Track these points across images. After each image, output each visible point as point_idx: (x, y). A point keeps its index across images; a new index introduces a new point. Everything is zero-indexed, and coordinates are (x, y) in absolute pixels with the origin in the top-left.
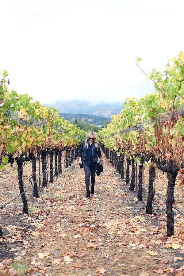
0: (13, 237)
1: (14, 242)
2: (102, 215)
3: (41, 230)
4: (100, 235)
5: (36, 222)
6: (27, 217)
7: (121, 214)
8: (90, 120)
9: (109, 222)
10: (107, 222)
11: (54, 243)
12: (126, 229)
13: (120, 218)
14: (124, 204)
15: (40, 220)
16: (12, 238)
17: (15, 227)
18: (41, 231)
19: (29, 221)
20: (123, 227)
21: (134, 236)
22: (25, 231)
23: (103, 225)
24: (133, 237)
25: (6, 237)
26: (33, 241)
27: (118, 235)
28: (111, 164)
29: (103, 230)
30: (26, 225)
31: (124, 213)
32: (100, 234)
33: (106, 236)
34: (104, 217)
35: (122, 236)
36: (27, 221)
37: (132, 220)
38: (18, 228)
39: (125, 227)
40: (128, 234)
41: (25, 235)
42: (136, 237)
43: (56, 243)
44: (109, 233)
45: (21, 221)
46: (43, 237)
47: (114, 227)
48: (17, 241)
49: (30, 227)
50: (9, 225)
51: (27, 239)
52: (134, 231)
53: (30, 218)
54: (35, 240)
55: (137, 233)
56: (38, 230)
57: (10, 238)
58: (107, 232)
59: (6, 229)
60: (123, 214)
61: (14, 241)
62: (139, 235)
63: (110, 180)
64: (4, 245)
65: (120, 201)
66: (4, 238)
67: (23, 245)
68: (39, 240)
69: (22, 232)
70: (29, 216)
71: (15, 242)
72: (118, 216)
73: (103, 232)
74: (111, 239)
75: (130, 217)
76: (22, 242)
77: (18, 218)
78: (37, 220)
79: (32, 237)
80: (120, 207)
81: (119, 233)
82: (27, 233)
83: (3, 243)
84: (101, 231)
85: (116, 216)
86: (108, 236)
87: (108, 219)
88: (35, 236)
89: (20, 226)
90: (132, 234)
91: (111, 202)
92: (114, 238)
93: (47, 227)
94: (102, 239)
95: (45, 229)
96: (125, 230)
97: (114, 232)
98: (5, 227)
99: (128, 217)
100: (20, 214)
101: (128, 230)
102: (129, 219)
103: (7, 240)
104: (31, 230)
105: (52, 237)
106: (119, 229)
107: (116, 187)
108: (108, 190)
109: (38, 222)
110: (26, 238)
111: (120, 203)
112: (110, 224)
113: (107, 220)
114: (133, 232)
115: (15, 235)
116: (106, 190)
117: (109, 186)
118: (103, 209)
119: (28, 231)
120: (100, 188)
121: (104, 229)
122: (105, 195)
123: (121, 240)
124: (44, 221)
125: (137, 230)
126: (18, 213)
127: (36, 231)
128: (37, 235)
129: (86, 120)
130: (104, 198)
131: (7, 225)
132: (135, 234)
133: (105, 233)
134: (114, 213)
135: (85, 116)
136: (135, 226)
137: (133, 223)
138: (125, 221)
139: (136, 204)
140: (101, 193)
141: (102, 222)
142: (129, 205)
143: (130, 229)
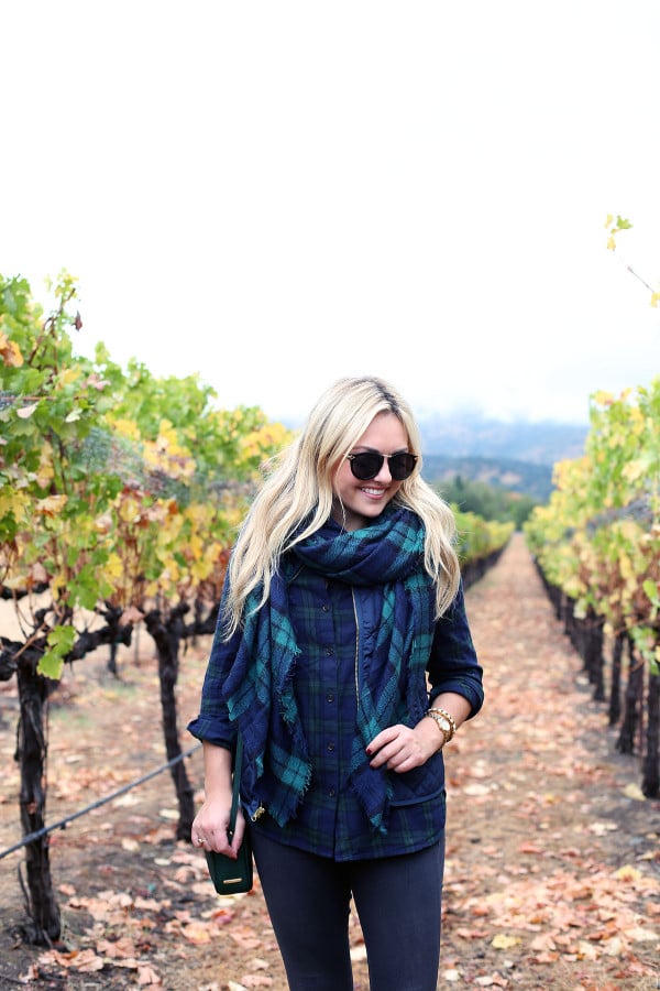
0: (103, 945)
1: (100, 971)
2: (485, 859)
4: (459, 952)
6: (186, 858)
7: (564, 855)
9: (509, 891)
10: (500, 888)
12: (573, 926)
13: (558, 871)
14: (584, 809)
16: (99, 950)
17: (126, 900)
18: (227, 923)
20: (561, 916)
21: (600, 961)
22: (162, 917)
23: (482, 904)
25: (72, 947)
26: (181, 966)
27: (532, 955)
28: (567, 641)
29: (475, 927)
30: (170, 893)
31: (577, 851)
32: (459, 944)
33: (482, 956)
34: (493, 867)
35: (549, 959)
37: (606, 885)
38: (139, 903)
39: (570, 917)
40: (577, 953)
41: (155, 938)
42: (605, 968)
44: (497, 943)
45: (157, 873)
46: (227, 950)
47: (522, 917)
48: (116, 964)
49: (188, 900)
50: (103, 889)
52: (601, 938)
55: (614, 946)
56: (216, 916)
57: (90, 952)
58: (488, 939)
59: (87, 909)
60: (572, 855)
61: (100, 963)
62: (622, 959)
63: (550, 707)
65: (571, 797)
66: (64, 951)
67: (134, 983)
68: (205, 964)
69: (146, 922)
71: (106, 971)
72: (551, 864)
73: (473, 937)
74: (497, 973)
75: (596, 872)
77: (151, 860)
79: (181, 949)
80: (566, 822)
81: (538, 943)
82: (169, 927)
84: (465, 931)
85: (543, 865)
86: (493, 955)
87: (509, 874)
88: (193, 945)
89: (146, 897)
90: (592, 951)
91: (532, 799)
92: (514, 967)
94: (463, 971)
95: (246, 914)
96: (565, 929)
97: (520, 941)
99: (592, 870)
100: (165, 843)
101: (579, 933)
102: (594, 877)
103: (75, 962)
104: (185, 915)
106: (545, 925)
107: (568, 738)
108: (536, 748)
110: (154, 952)
111: (570, 805)
112: (510, 903)
113: (503, 879)
114: (595, 941)
115: (113, 939)
116: (525, 749)
117: (542, 733)
118: (497, 833)
119: (175, 918)
121: (480, 922)
122: (518, 770)
125: (613, 934)
126: (155, 839)
127: (207, 920)
128: (206, 937)
130: (513, 781)
132: (605, 951)
133: (481, 944)
134: (537, 849)
136: (609, 915)
137: (606, 901)
138: (577, 887)
139: (631, 814)
140: (505, 761)
141: (481, 890)
142: (603, 816)
143: (590, 927)
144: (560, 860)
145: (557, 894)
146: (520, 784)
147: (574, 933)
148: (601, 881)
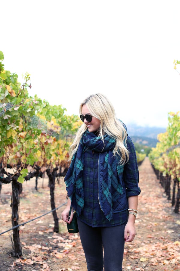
0: (34, 258)
1: (32, 264)
2: (138, 239)
3: (68, 251)
4: (131, 262)
5: (65, 243)
6: (56, 237)
7: (160, 238)
8: (145, 142)
9: (144, 247)
10: (142, 246)
11: (76, 268)
12: (162, 256)
13: (158, 242)
14: (165, 227)
15: (70, 241)
16: (32, 259)
17: (40, 247)
18: (67, 253)
19: (58, 242)
20: (159, 253)
21: (169, 265)
22: (50, 252)
23: (137, 250)
24: (167, 267)
25: (25, 258)
26: (55, 264)
27: (151, 263)
28: (160, 185)
29: (135, 256)
30: (52, 245)
31: (163, 237)
32: (131, 260)
33: (137, 263)
34: (140, 241)
35: (155, 264)
36: (55, 240)
37: (171, 246)
38: (44, 248)
39: (161, 254)
40: (163, 263)
41: (47, 257)
42: (171, 267)
43: (79, 268)
44: (141, 260)
45: (48, 240)
46: (67, 260)
47: (148, 253)
48: (37, 263)
49: (56, 247)
50: (33, 244)
51: (49, 261)
52: (170, 259)
53: (60, 238)
54: (57, 263)
55: (173, 261)
56: (64, 252)
57: (30, 260)
58: (139, 259)
59: (29, 248)
60: (162, 238)
61: (32, 262)
62: (176, 265)
63: (156, 201)
64: (20, 267)
65: (162, 224)
66: (23, 259)
67: (42, 268)
68: (61, 263)
69: (45, 253)
70: (59, 235)
71: (34, 264)
72: (156, 240)
73: (135, 258)
74: (141, 267)
75: (169, 243)
76: (42, 265)
77: (47, 237)
78: (67, 240)
79: (55, 260)
80: (160, 230)
81: (152, 260)
82: (51, 254)
83: (19, 265)
84: (132, 257)
85: (154, 240)
86: (140, 263)
87: (145, 243)
88: (58, 259)
89: (45, 246)
90: (167, 262)
91: (151, 224)
92: (146, 266)
93: (75, 249)
94: (132, 267)
95: (72, 251)
96: (160, 257)
97: (148, 259)
98: (28, 247)
99: (167, 242)
100: (50, 233)
101: (164, 258)
102: (168, 244)
103: (26, 262)
104: (56, 251)
105: (76, 260)
106: (154, 255)
107: (161, 209)
108: (152, 211)
109: (68, 242)
110: (47, 260)
111: (161, 226)
112: (145, 250)
113: (143, 244)
114: (168, 260)
115: (36, 256)
116: (149, 211)
117: (153, 208)
118: (141, 232)
119: (53, 252)
120: (144, 209)
121: (137, 255)
122: (147, 217)
123: (153, 269)
124: (74, 242)
125: (173, 258)
126: (48, 232)
127: (62, 253)
128: (61, 257)
129: (141, 143)
130: (145, 219)
131: (31, 244)
132: (171, 262)
133: (137, 260)
134: (152, 237)
135: (140, 138)
136: (172, 253)
137: (171, 250)
138: (163, 246)
139: (178, 228)
140: (143, 214)
141: (137, 247)
142: (170, 228)
143: (167, 256)
144: (158, 239)
145: (158, 248)
146: (147, 220)
147: (162, 258)
148: (170, 245)
